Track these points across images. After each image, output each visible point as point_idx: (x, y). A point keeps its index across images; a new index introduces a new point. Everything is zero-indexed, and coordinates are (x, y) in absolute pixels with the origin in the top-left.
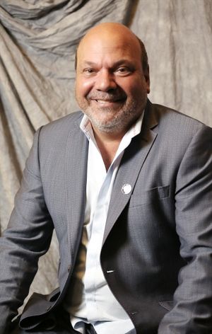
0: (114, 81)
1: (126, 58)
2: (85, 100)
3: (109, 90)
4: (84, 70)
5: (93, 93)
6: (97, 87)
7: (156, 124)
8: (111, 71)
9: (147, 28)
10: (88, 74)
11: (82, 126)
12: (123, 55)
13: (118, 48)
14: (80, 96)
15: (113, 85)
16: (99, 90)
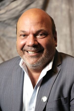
0: (37, 41)
1: (43, 28)
2: (22, 51)
3: (34, 46)
4: (21, 35)
5: (26, 48)
6: (27, 44)
7: (61, 63)
8: (35, 35)
9: (56, 9)
10: (22, 37)
11: (20, 64)
12: (41, 27)
13: (38, 23)
14: (19, 49)
15: (36, 43)
16: (28, 46)
